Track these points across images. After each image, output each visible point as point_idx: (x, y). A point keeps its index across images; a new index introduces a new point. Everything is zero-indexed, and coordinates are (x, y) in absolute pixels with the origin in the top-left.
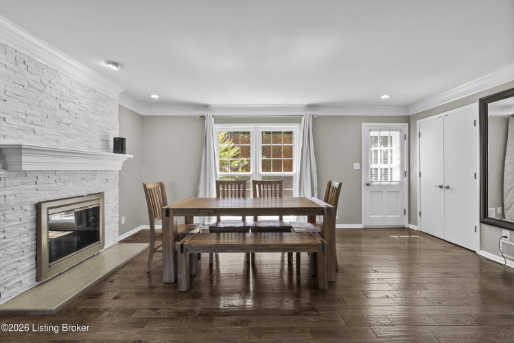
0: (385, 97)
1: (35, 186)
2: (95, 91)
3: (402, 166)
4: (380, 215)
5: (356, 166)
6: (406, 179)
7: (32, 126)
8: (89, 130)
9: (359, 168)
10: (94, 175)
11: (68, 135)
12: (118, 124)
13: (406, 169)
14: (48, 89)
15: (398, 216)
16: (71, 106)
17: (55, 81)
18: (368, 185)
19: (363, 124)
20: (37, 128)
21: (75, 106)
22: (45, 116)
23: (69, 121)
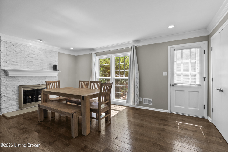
0: (171, 27)
1: (19, 81)
2: (45, 50)
3: (201, 73)
4: (182, 106)
5: (165, 74)
6: (205, 83)
7: (17, 63)
8: (42, 63)
9: (166, 75)
10: (46, 78)
11: (32, 65)
12: (58, 60)
13: (205, 75)
14: (23, 52)
15: (199, 109)
16: (34, 56)
17: (26, 49)
18: (173, 86)
19: (169, 47)
20: (19, 64)
21: (36, 56)
22: (22, 60)
23: (32, 61)
